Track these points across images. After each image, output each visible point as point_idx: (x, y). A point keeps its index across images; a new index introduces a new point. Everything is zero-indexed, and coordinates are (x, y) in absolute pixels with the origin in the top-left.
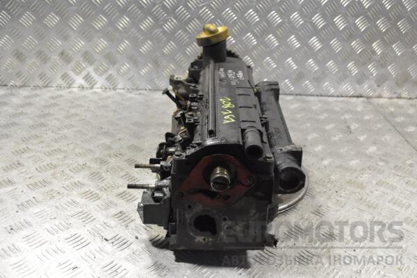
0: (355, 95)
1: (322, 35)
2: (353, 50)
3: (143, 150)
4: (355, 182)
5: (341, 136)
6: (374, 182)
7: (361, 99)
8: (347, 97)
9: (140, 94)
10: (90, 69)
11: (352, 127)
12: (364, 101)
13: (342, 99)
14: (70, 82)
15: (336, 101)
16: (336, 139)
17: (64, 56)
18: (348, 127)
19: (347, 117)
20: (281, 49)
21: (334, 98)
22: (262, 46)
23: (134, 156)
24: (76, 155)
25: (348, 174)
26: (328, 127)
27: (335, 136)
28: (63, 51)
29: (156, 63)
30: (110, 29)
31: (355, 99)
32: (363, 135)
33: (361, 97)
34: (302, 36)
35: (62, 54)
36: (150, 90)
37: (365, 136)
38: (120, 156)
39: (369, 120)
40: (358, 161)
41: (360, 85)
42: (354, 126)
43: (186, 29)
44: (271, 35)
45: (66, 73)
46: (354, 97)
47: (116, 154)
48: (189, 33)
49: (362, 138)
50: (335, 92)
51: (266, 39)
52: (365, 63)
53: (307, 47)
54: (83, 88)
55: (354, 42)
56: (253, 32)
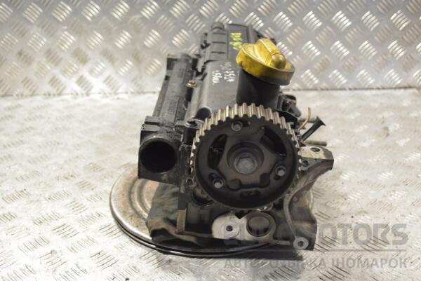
0: (402, 85)
1: (350, 9)
2: (394, 27)
3: (103, 169)
4: (381, 202)
5: (374, 140)
6: (409, 202)
7: (410, 91)
8: (391, 88)
9: (118, 99)
10: (56, 71)
11: (391, 129)
12: (414, 93)
13: (383, 91)
14: (34, 89)
15: (375, 95)
16: (366, 145)
17: (22, 56)
18: (386, 129)
19: (386, 115)
20: (296, 30)
21: (374, 92)
22: (270, 29)
23: (89, 177)
24: (17, 179)
25: (373, 192)
26: (359, 130)
27: (364, 141)
28: (21, 51)
29: (137, 59)
30: (75, 19)
31: (402, 91)
32: (405, 138)
33: (410, 87)
34: (322, 11)
35: (20, 53)
36: (132, 93)
37: (408, 140)
38: (71, 178)
39: (416, 117)
40: (391, 174)
41: (407, 71)
42: (394, 127)
43: (170, 13)
44: (281, 13)
45: (26, 78)
46: (400, 88)
47: (67, 176)
48: (174, 18)
49: (402, 143)
50: (374, 83)
51: (275, 19)
52: (412, 42)
53: (331, 27)
54: (49, 95)
55: (395, 15)
56: (257, 12)
